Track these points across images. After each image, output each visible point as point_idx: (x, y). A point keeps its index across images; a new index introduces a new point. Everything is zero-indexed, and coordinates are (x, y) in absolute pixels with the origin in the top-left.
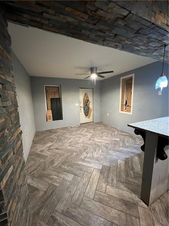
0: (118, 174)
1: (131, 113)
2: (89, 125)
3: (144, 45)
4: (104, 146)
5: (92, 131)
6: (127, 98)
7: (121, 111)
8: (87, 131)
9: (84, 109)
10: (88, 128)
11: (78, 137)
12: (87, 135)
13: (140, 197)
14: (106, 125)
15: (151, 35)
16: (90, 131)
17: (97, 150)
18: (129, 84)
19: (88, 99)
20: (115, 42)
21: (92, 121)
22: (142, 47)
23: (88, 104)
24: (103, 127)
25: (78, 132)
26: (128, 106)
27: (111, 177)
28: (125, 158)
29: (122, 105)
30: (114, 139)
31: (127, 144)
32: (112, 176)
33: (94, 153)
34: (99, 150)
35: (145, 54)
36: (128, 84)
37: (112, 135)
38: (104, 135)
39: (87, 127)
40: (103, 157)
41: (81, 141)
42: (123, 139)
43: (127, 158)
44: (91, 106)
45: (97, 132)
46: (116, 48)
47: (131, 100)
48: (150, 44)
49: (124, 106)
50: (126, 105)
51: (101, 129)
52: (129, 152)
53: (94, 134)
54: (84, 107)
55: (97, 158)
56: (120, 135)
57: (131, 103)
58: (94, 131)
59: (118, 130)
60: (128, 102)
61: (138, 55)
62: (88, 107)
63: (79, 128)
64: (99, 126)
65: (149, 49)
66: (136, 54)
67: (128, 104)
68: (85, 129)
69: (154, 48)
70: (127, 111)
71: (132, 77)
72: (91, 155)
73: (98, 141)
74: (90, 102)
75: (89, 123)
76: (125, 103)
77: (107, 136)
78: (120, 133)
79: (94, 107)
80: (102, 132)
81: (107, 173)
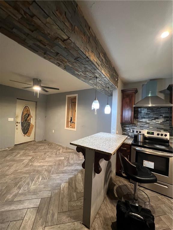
0: (60, 203)
1: (75, 130)
2: (28, 146)
3: (82, 72)
4: (46, 170)
5: (31, 153)
6: (72, 115)
7: (67, 127)
8: (24, 155)
9: (22, 126)
10: (26, 150)
11: (8, 166)
12: (24, 160)
13: (82, 222)
14: (50, 143)
15: (87, 66)
16: (29, 153)
17: (35, 179)
18: (74, 102)
19: (29, 113)
20: (57, 60)
21: (33, 140)
22: (81, 73)
23: (28, 119)
24: (47, 146)
25: (8, 158)
26: (73, 122)
27: (51, 212)
28: (69, 178)
29: (68, 122)
30: (58, 159)
31: (72, 162)
32: (52, 210)
33: (30, 184)
34: (38, 178)
35: (84, 80)
36: (72, 102)
37: (56, 154)
38: (48, 155)
39: (25, 148)
40: (42, 186)
41: (12, 170)
42: (68, 156)
43: (71, 178)
44: (32, 122)
45: (39, 153)
46: (58, 66)
47: (75, 117)
48: (87, 73)
49: (70, 123)
50: (71, 121)
51: (45, 149)
52: (73, 170)
53: (35, 156)
54: (22, 123)
55: (34, 190)
56: (65, 152)
57: (75, 120)
58: (34, 152)
59: (63, 148)
60: (72, 119)
61: (79, 78)
62: (29, 123)
63: (12, 152)
64: (41, 146)
65: (86, 77)
66: (77, 77)
67: (72, 121)
68: (22, 152)
69: (90, 77)
70: (72, 127)
71: (76, 96)
72: (26, 189)
73: (39, 165)
74: (32, 117)
75: (29, 143)
76: (70, 120)
77: (51, 157)
78: (65, 151)
79: (37, 124)
80: (45, 152)
81: (46, 209)
